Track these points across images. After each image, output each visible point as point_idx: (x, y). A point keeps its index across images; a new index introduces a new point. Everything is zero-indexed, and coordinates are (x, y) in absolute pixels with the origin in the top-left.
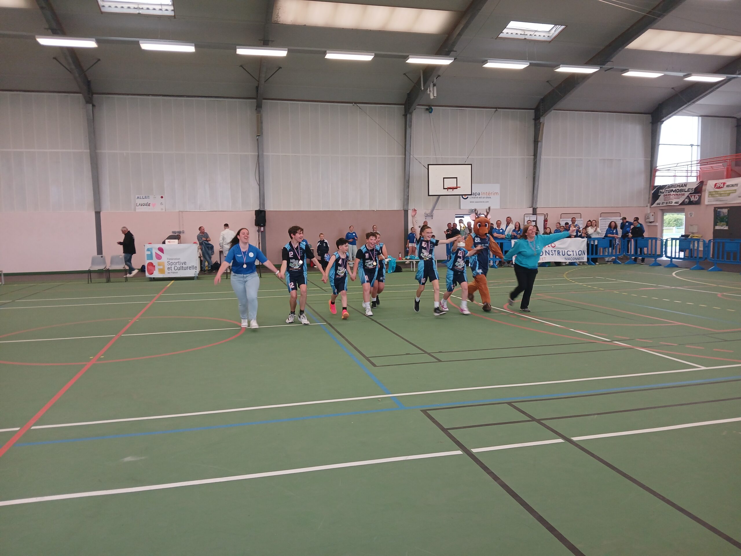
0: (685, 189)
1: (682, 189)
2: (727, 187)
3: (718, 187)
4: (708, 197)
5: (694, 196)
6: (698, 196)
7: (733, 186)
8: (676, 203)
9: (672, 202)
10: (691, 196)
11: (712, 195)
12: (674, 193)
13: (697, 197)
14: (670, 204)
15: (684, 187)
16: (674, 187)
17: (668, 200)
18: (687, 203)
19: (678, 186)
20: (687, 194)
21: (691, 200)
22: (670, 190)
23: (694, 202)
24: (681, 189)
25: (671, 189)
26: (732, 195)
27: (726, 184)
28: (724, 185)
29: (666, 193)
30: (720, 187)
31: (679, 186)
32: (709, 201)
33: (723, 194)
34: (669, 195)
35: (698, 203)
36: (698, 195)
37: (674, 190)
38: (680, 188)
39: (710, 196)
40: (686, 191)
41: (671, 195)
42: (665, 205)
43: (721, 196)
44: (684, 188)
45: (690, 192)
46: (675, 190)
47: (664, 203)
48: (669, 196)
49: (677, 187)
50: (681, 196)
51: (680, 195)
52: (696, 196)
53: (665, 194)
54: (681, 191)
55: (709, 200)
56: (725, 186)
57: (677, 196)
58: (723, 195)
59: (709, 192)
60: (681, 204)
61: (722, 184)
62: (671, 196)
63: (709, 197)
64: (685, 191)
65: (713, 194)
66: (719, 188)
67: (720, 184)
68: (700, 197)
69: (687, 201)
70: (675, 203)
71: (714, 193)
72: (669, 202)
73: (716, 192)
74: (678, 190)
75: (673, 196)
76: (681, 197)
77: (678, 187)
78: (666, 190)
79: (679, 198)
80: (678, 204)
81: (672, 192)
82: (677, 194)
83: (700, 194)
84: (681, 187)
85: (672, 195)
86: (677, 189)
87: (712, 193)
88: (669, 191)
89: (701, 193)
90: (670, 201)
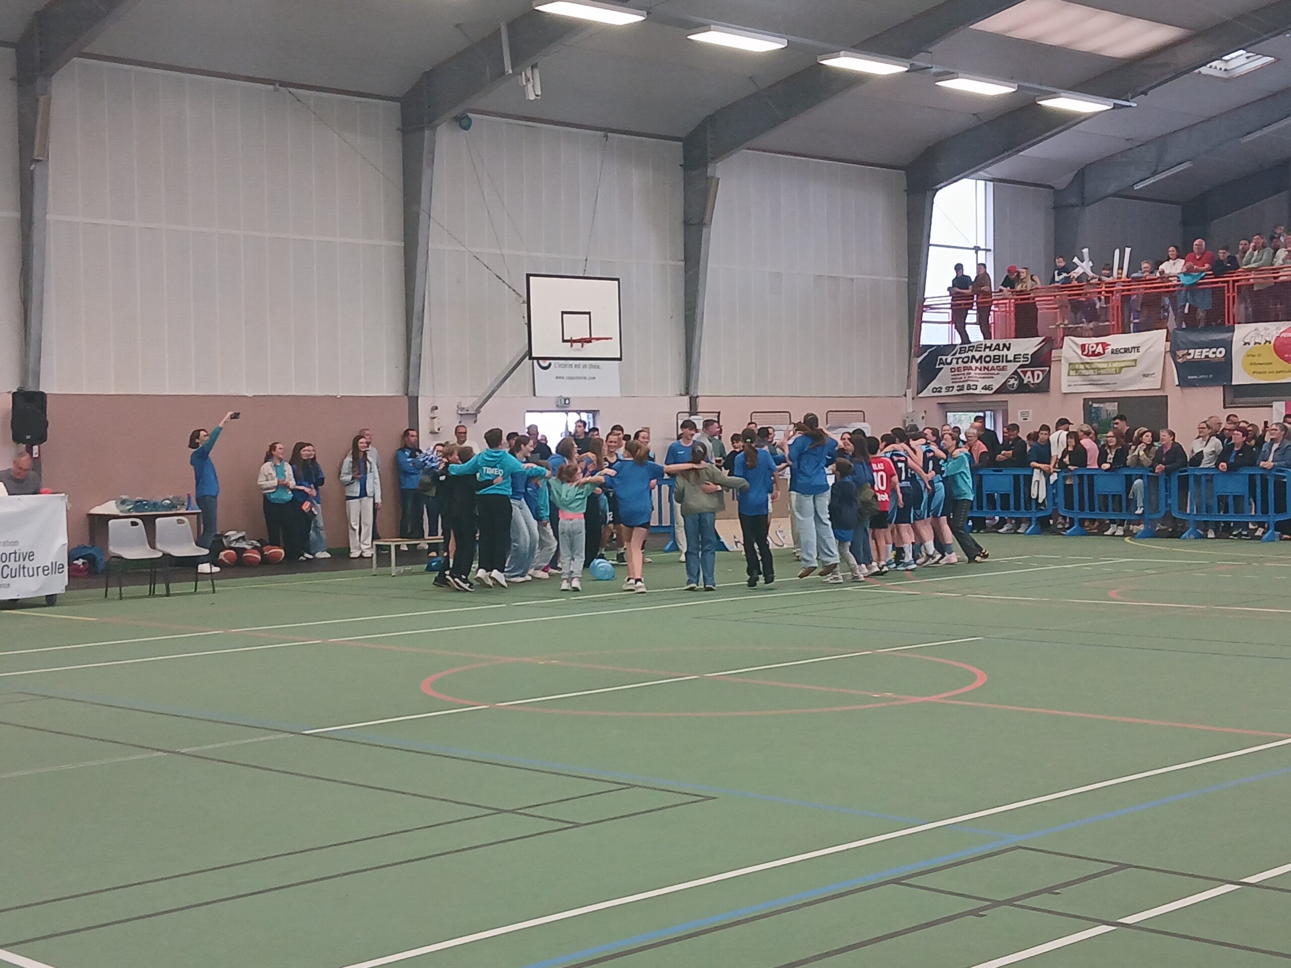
0: (1007, 356)
1: (999, 356)
2: (1112, 353)
3: (1090, 353)
4: (1067, 374)
5: (1033, 372)
6: (1041, 373)
7: (1126, 350)
8: (986, 389)
9: (977, 386)
10: (1025, 373)
11: (1077, 370)
12: (978, 365)
13: (1038, 375)
14: (971, 391)
15: (1003, 350)
16: (976, 351)
17: (967, 381)
18: (1013, 387)
19: (986, 347)
20: (1012, 367)
21: (1025, 382)
22: (968, 357)
23: (1032, 386)
24: (994, 356)
25: (970, 354)
26: (1127, 374)
27: (1110, 348)
28: (1104, 350)
29: (957, 363)
30: (1096, 353)
31: (990, 347)
32: (1069, 386)
33: (1103, 369)
34: (965, 368)
35: (1043, 388)
36: (1042, 371)
37: (977, 357)
38: (992, 354)
39: (1072, 373)
40: (1010, 361)
41: (972, 369)
42: (955, 392)
43: (1099, 374)
44: (1005, 352)
45: (1019, 364)
46: (981, 357)
47: (953, 387)
48: (966, 372)
49: (984, 350)
50: (996, 372)
51: (993, 369)
52: (1036, 373)
53: (954, 365)
54: (996, 359)
55: (1069, 381)
56: (1106, 351)
57: (986, 371)
58: (1102, 371)
59: (1070, 364)
60: (998, 392)
61: (1100, 346)
62: (970, 371)
63: (1069, 375)
64: (1008, 359)
65: (1079, 369)
66: (1094, 354)
67: (1095, 346)
68: (1047, 376)
69: (1014, 384)
70: (983, 389)
71: (1082, 367)
72: (969, 385)
73: (1088, 363)
74: (990, 356)
75: (978, 371)
76: (998, 374)
77: (987, 350)
78: (958, 356)
79: (992, 377)
80: (991, 392)
81: (974, 361)
82: (985, 368)
83: (1047, 369)
84: (997, 351)
85: (974, 368)
86: (984, 354)
87: (1077, 366)
88: (966, 360)
89: (1050, 367)
90: (971, 383)
